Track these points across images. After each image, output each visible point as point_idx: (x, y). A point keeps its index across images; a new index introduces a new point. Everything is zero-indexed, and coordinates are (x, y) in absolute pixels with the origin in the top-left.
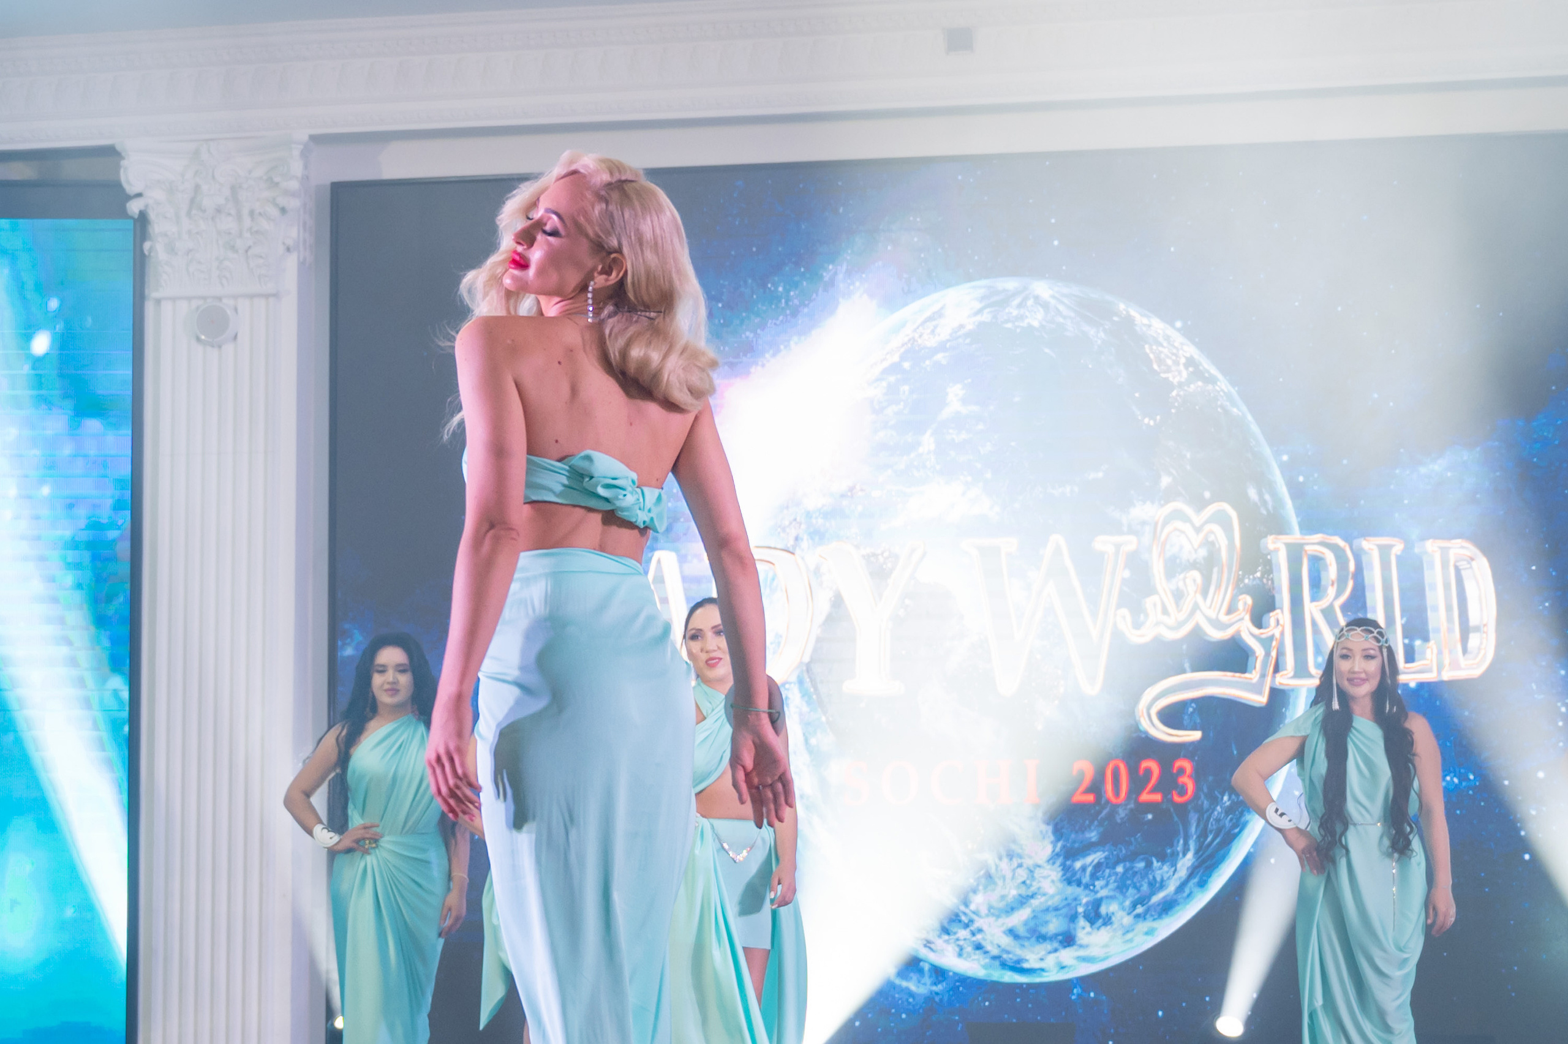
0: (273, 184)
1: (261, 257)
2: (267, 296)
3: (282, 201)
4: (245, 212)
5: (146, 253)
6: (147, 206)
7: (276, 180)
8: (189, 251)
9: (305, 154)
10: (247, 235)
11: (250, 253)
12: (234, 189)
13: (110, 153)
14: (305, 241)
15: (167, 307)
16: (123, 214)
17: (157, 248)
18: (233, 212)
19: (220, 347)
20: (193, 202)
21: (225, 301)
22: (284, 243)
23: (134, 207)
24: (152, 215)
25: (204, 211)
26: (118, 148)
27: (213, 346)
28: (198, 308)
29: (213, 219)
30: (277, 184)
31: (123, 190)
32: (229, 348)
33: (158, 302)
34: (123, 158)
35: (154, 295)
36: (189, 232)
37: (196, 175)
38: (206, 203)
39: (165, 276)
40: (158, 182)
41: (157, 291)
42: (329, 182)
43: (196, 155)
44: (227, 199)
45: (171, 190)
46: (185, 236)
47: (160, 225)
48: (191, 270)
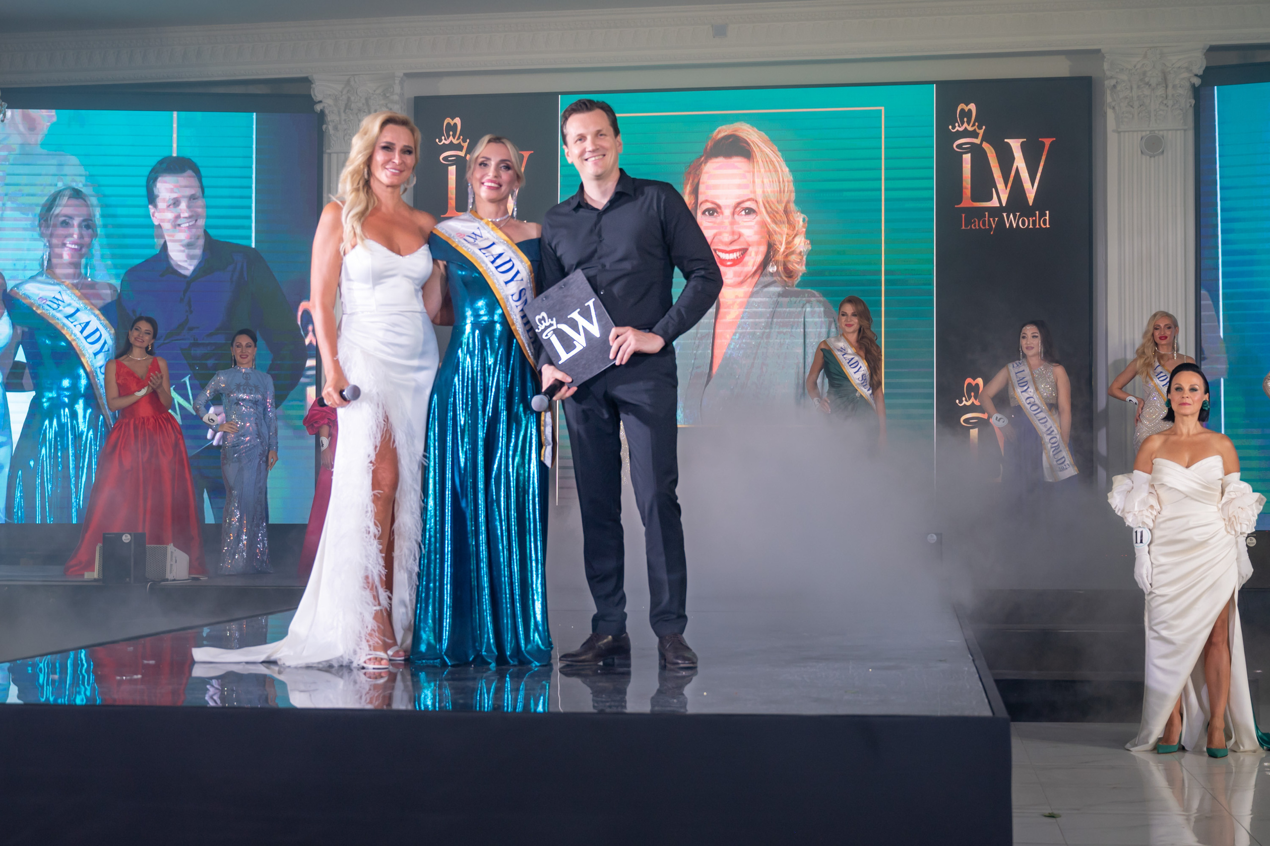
0: (385, 97)
3: (390, 105)
5: (323, 130)
6: (324, 107)
7: (388, 95)
8: (345, 129)
9: (402, 83)
12: (367, 100)
13: (306, 81)
15: (334, 157)
16: (311, 110)
17: (329, 128)
20: (346, 105)
23: (318, 108)
24: (327, 112)
25: (352, 110)
26: (310, 78)
29: (357, 114)
30: (388, 97)
31: (312, 99)
33: (330, 154)
34: (313, 84)
35: (328, 151)
36: (345, 120)
37: (348, 92)
38: (353, 106)
39: (333, 142)
40: (330, 95)
41: (330, 149)
42: (413, 96)
43: (348, 81)
44: (363, 104)
45: (336, 99)
46: (343, 122)
47: (331, 117)
48: (346, 139)
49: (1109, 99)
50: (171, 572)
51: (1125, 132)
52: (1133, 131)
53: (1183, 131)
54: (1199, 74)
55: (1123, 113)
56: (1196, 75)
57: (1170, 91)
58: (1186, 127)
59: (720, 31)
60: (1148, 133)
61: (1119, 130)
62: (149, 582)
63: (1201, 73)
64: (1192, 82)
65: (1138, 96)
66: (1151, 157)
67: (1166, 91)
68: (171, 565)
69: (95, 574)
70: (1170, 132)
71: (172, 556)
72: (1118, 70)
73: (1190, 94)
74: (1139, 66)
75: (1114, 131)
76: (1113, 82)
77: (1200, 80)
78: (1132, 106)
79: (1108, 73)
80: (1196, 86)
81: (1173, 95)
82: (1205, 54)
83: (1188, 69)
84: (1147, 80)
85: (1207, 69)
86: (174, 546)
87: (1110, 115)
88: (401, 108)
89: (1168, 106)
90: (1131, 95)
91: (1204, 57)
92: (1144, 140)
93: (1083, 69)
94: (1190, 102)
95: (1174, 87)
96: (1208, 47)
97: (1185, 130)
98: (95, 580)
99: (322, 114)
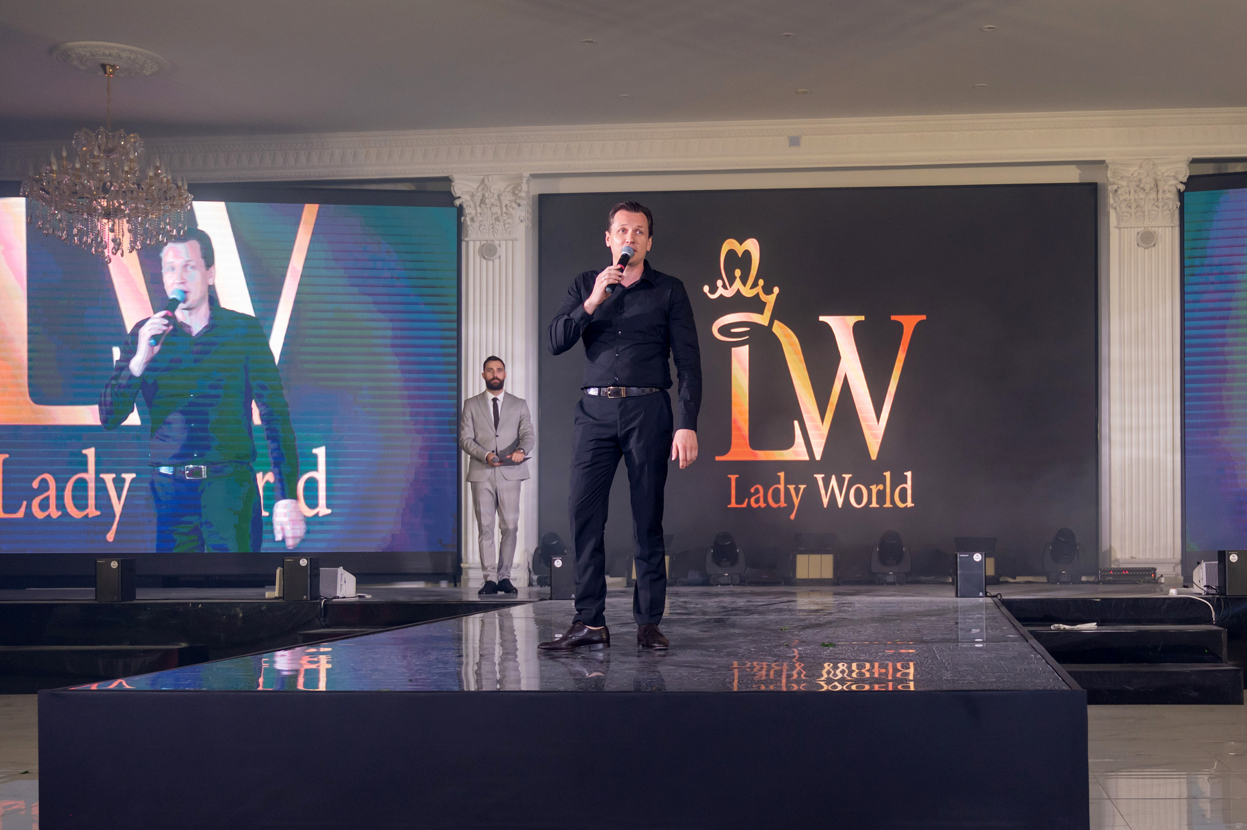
0: (514, 194)
1: (510, 224)
2: (513, 240)
3: (518, 201)
4: (504, 205)
5: (462, 221)
6: (462, 202)
7: (517, 192)
8: (481, 221)
9: (528, 182)
10: (504, 215)
11: (505, 222)
12: (498, 196)
13: (448, 180)
14: (528, 218)
15: (471, 244)
16: (452, 205)
17: (467, 220)
18: (498, 205)
19: (493, 261)
20: (483, 201)
21: (495, 242)
22: (519, 219)
23: (457, 203)
24: (465, 206)
25: (487, 205)
26: (450, 177)
27: (490, 260)
28: (484, 245)
29: (490, 208)
30: (517, 194)
31: (453, 195)
32: (497, 261)
33: (467, 242)
34: (452, 182)
35: (466, 239)
36: (480, 213)
37: (483, 189)
38: (487, 201)
39: (470, 231)
40: (467, 192)
41: (467, 237)
42: (538, 194)
43: (483, 181)
44: (496, 200)
45: (472, 196)
46: (479, 215)
47: (469, 211)
48: (481, 229)
49: (1111, 201)
50: (341, 591)
51: (1124, 228)
52: (1131, 228)
53: (1170, 228)
54: (1184, 182)
55: (1123, 213)
56: (1182, 183)
57: (1160, 195)
58: (1173, 225)
59: (794, 141)
60: (1143, 229)
61: (1120, 226)
62: (323, 599)
63: (1185, 180)
64: (1178, 188)
65: (1135, 199)
66: (1145, 249)
67: (1157, 195)
68: (341, 585)
69: (276, 594)
70: (1160, 229)
71: (341, 577)
72: (1119, 178)
73: (1177, 198)
74: (1135, 174)
75: (1115, 227)
76: (1115, 187)
77: (1185, 186)
78: (1130, 207)
79: (1111, 179)
80: (1182, 191)
81: (1163, 198)
82: (1188, 166)
83: (1175, 178)
84: (1142, 186)
85: (1191, 178)
86: (343, 569)
87: (1113, 215)
88: (528, 203)
89: (1158, 208)
90: (1129, 198)
91: (1188, 167)
92: (1140, 234)
93: (1090, 177)
94: (1176, 205)
95: (1164, 191)
96: (1191, 160)
97: (1172, 227)
98: (276, 598)
99: (460, 210)
